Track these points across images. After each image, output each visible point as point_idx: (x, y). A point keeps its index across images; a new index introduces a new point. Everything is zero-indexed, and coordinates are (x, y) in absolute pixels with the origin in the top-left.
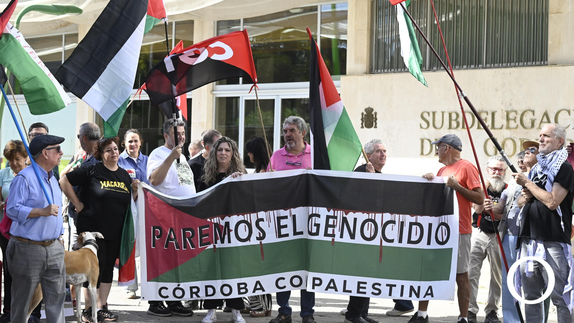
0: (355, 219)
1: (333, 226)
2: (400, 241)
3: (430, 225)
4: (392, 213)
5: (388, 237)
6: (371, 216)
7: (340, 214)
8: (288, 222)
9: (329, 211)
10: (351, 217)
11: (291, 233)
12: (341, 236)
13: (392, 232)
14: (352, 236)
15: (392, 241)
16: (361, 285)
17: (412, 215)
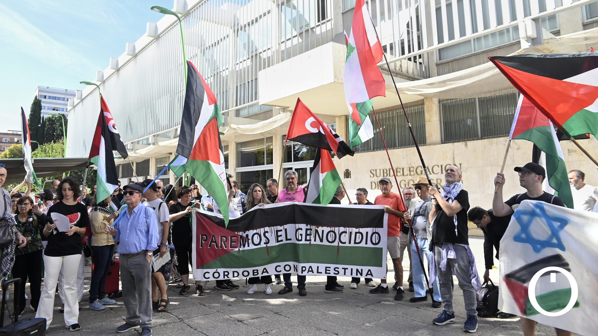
0: (323, 231)
1: (310, 235)
2: (350, 243)
3: (367, 233)
4: (344, 227)
5: (343, 241)
6: (333, 229)
7: (314, 228)
8: (282, 233)
9: (307, 226)
10: (320, 229)
11: (284, 239)
12: (315, 241)
13: (345, 238)
14: (321, 240)
15: (345, 243)
16: (328, 269)
17: (357, 228)
